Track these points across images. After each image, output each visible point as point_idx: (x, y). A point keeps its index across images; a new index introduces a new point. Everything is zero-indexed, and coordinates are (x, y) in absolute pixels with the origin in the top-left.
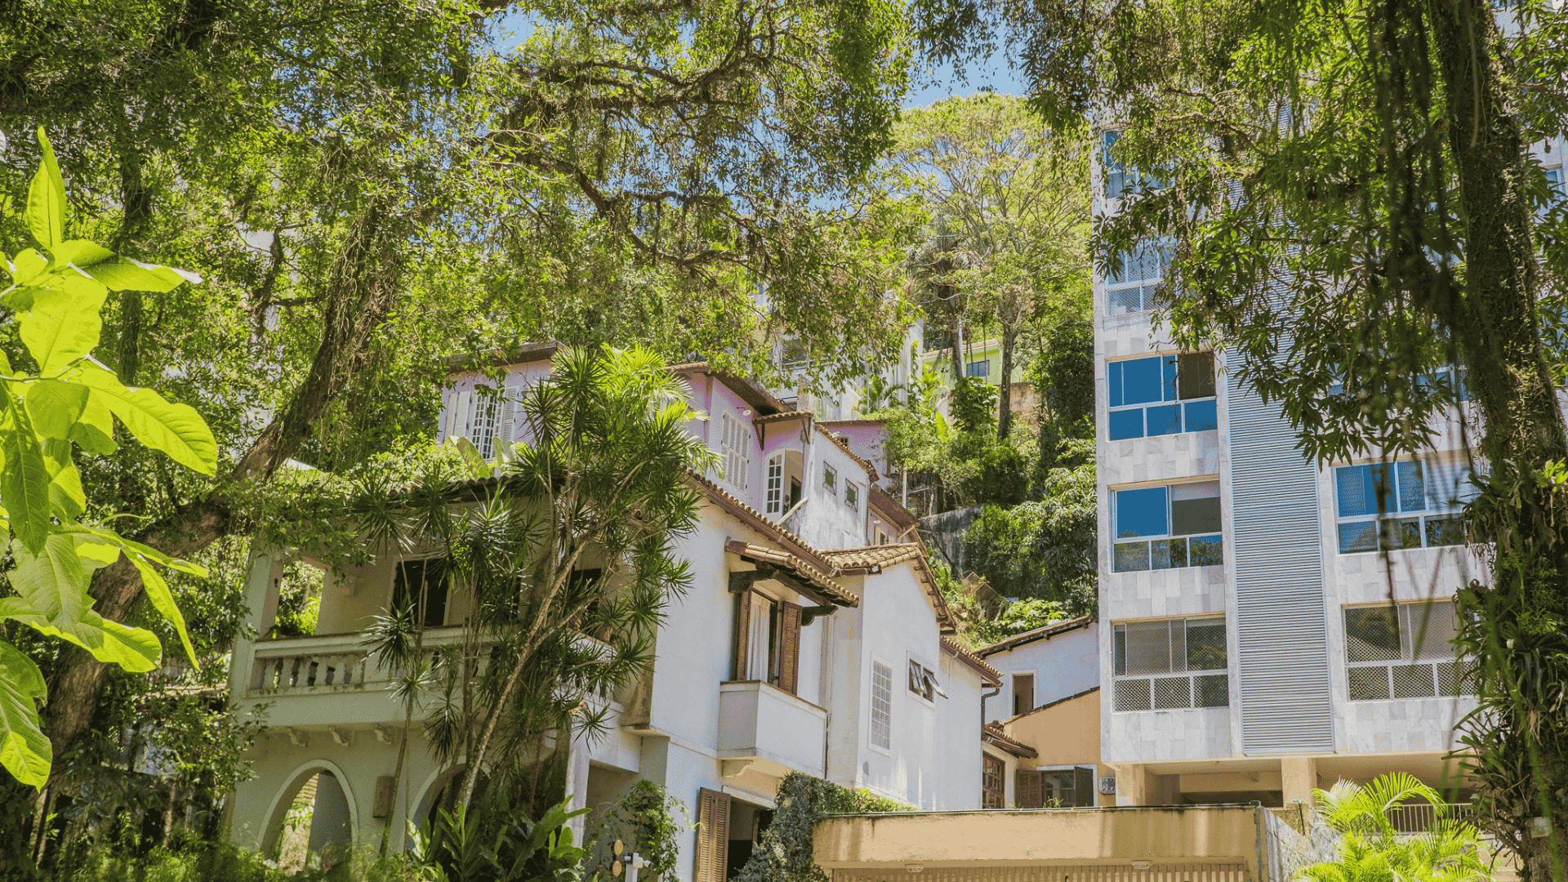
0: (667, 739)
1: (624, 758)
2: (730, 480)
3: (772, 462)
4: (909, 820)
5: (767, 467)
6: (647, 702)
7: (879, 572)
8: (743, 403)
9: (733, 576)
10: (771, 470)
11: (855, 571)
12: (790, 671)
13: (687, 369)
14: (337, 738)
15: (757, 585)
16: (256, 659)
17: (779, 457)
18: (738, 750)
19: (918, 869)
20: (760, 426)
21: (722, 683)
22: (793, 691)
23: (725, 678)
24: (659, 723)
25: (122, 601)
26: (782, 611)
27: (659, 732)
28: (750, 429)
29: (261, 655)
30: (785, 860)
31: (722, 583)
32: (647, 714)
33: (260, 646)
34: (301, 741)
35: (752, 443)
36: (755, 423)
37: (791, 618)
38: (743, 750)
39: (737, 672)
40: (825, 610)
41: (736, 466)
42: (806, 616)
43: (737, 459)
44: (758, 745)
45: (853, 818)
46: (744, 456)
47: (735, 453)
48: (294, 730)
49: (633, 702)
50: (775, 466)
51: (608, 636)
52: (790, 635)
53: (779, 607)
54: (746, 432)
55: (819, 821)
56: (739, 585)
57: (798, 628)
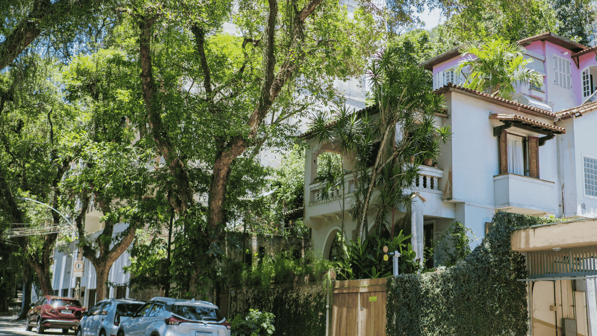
0: (464, 203)
1: (446, 213)
2: (561, 86)
3: (584, 73)
4: (549, 227)
5: (582, 76)
6: (451, 189)
7: (581, 115)
8: (563, 49)
9: (495, 129)
10: (584, 77)
11: (567, 117)
12: (535, 167)
13: (527, 40)
14: (338, 218)
15: (508, 130)
16: (311, 191)
17: (587, 70)
18: (502, 204)
19: (558, 249)
20: (576, 59)
21: (494, 176)
22: (538, 177)
23: (497, 174)
24: (457, 196)
25: (222, 177)
26: (528, 141)
27: (458, 201)
28: (570, 60)
29: (312, 189)
30: (490, 250)
31: (490, 133)
32: (451, 194)
33: (312, 186)
34: (329, 220)
35: (573, 66)
36: (572, 57)
37: (533, 143)
38: (504, 204)
39: (503, 169)
40: (550, 137)
41: (564, 79)
42: (541, 142)
43: (564, 76)
44: (510, 201)
45: (526, 229)
46: (568, 73)
47: (563, 73)
48: (324, 216)
49: (446, 189)
50: (586, 75)
51: (430, 163)
52: (533, 151)
53: (527, 139)
54: (568, 62)
55: (513, 232)
56: (499, 132)
57: (537, 147)
